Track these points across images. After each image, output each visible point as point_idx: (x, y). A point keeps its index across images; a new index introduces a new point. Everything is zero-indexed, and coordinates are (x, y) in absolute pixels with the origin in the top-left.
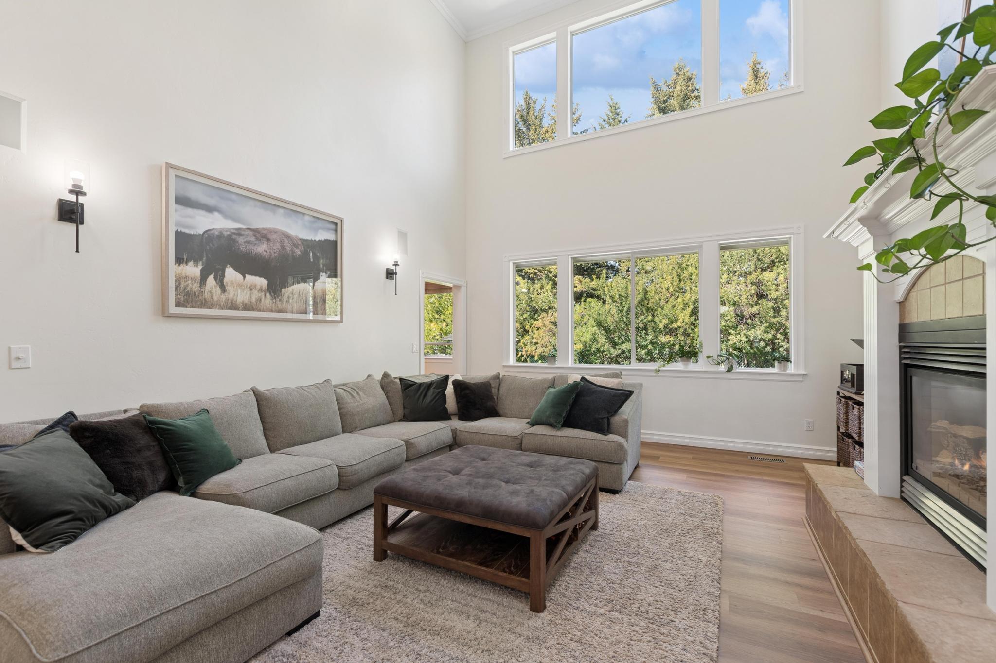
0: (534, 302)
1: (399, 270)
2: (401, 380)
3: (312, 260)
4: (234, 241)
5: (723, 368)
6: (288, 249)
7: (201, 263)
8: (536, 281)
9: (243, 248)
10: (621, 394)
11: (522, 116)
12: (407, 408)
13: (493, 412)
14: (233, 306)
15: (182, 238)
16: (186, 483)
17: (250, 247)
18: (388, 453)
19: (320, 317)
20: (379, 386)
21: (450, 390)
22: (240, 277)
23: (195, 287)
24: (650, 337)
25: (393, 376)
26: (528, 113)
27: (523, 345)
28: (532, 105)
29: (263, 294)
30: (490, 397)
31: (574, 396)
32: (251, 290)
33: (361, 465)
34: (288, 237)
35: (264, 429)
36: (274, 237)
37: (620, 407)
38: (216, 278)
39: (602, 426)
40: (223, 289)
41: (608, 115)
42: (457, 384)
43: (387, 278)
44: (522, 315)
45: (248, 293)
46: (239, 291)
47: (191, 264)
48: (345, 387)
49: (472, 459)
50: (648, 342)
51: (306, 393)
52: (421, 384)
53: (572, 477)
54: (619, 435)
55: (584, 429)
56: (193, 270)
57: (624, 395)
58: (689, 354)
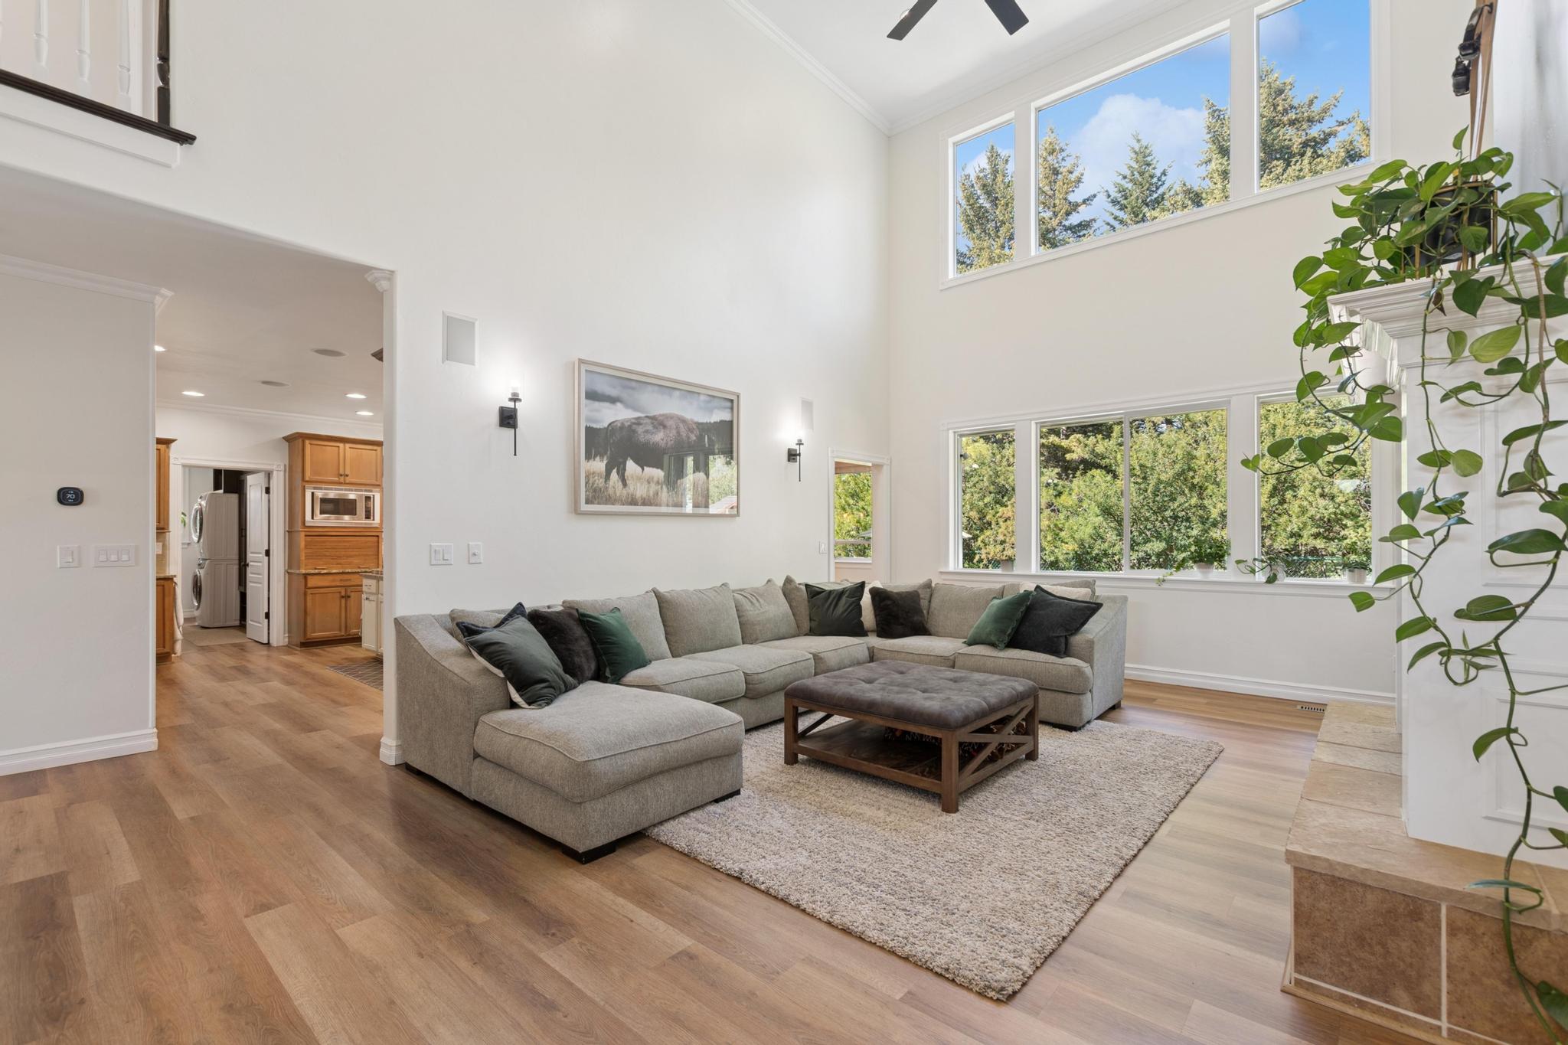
0: (1002, 477)
1: (803, 450)
2: (807, 586)
3: (707, 446)
4: (634, 431)
5: (1261, 577)
6: (684, 435)
7: (605, 458)
8: (1007, 445)
9: (642, 438)
10: (1086, 607)
11: (984, 186)
12: (814, 620)
13: (921, 630)
14: (633, 502)
15: (590, 432)
16: (612, 674)
17: (648, 436)
18: (794, 664)
19: (702, 511)
20: (781, 591)
21: (866, 600)
22: (639, 469)
23: (600, 482)
24: (1195, 532)
25: (798, 582)
26: (994, 180)
27: (982, 545)
28: (1000, 167)
29: (660, 486)
30: (918, 610)
31: (1023, 609)
32: (649, 483)
33: (767, 675)
34: (684, 421)
35: (667, 633)
36: (670, 423)
37: (1083, 624)
38: (618, 472)
39: (1058, 646)
40: (625, 484)
41: (1130, 167)
42: (876, 594)
43: (789, 461)
44: (982, 499)
45: (646, 486)
46: (638, 485)
47: (598, 458)
48: (742, 593)
49: (888, 672)
50: (1191, 540)
51: (705, 597)
52: (830, 592)
53: (999, 691)
54: (1081, 659)
55: (1035, 651)
56: (599, 465)
57: (1091, 609)
58: (1212, 555)
